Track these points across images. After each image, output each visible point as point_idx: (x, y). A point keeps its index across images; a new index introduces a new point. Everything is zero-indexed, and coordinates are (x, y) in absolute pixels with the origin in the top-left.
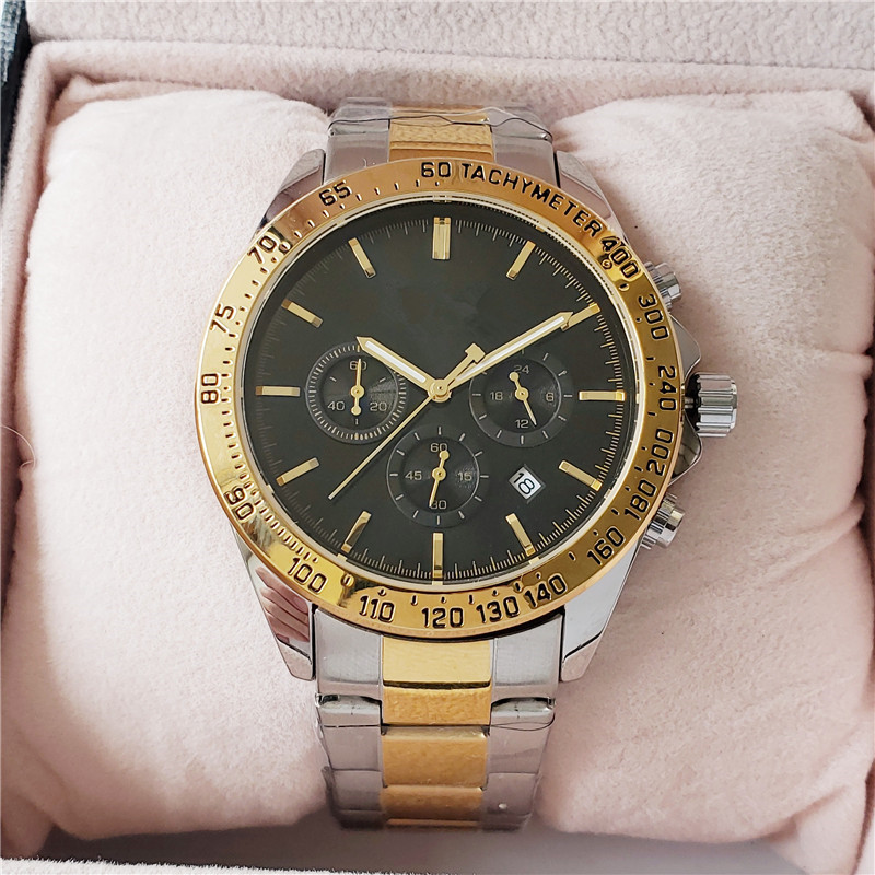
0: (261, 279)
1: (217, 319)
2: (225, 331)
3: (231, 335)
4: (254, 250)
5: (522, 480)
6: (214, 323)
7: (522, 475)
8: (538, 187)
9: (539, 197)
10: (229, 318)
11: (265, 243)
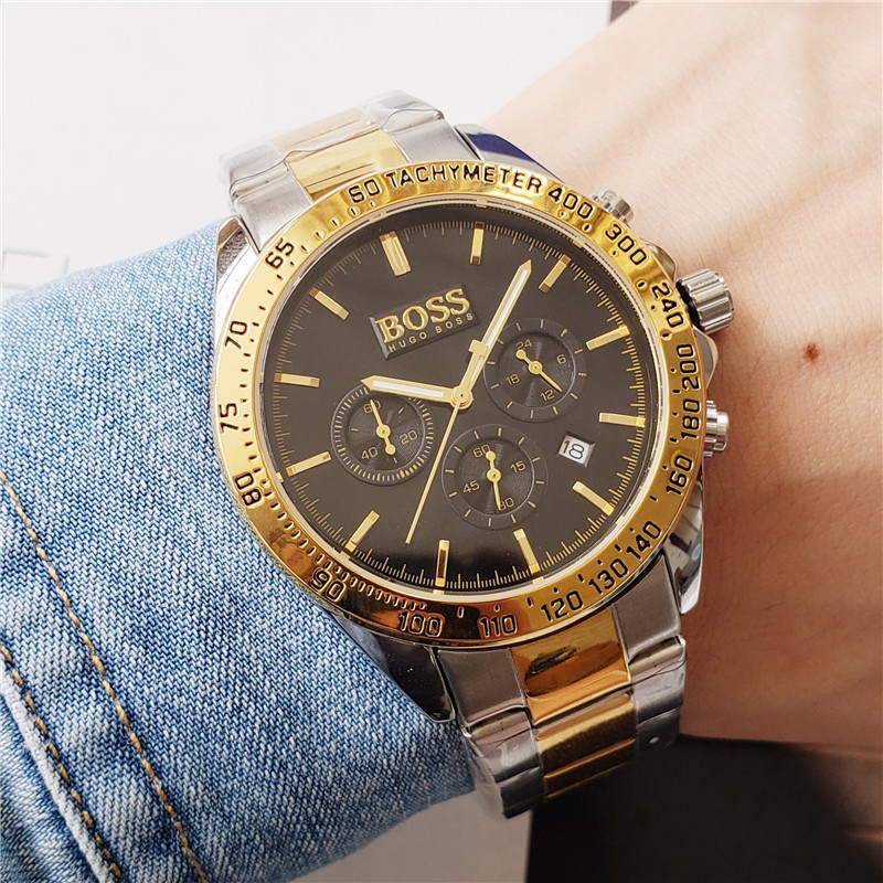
0: (249, 363)
1: (224, 420)
2: (236, 428)
3: (245, 430)
4: (229, 339)
5: (570, 447)
6: (223, 425)
7: (568, 443)
8: (466, 167)
9: (472, 176)
10: (235, 414)
11: (235, 328)
